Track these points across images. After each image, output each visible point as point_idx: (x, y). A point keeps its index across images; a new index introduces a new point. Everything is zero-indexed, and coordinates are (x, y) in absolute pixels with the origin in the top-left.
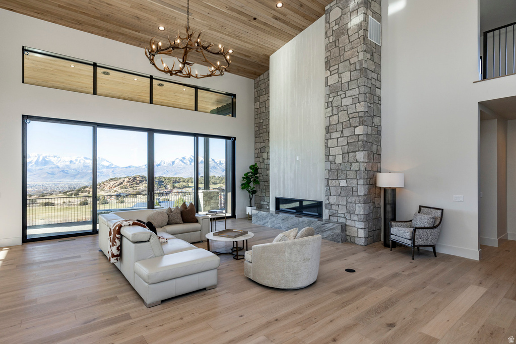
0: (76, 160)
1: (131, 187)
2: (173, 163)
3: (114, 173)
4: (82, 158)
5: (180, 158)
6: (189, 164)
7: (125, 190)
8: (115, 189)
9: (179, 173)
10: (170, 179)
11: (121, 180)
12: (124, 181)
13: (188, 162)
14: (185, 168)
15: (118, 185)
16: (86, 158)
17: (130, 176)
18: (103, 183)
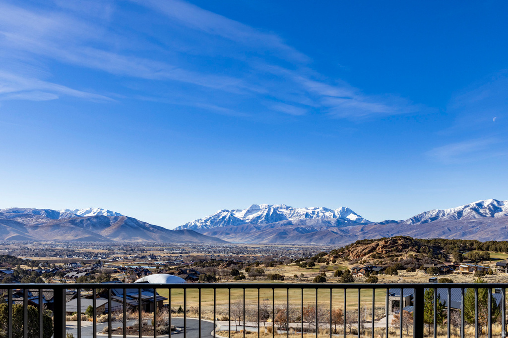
0: (313, 213)
1: (388, 257)
2: (460, 213)
3: (365, 233)
4: (321, 209)
5: (473, 204)
6: (489, 215)
7: (380, 260)
8: (364, 258)
9: (471, 233)
10: (454, 242)
11: (373, 244)
12: (378, 245)
13: (488, 211)
14: (481, 223)
15: (369, 252)
16: (326, 209)
17: (387, 236)
18: (347, 247)
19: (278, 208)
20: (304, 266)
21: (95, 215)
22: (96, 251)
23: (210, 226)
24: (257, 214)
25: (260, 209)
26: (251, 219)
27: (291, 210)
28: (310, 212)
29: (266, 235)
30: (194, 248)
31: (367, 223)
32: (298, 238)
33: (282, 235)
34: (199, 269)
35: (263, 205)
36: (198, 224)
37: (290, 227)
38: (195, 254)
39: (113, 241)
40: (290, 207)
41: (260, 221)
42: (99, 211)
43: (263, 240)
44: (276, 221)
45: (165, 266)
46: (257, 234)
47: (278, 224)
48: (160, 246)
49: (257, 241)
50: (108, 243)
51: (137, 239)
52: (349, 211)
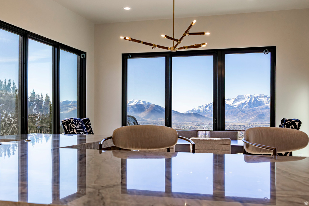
19: (258, 97)
21: (136, 104)
23: (209, 110)
24: (242, 101)
25: (244, 98)
26: (238, 105)
27: (268, 98)
29: (249, 116)
30: (199, 125)
33: (261, 116)
35: (246, 95)
36: (201, 109)
37: (267, 111)
39: (146, 121)
40: (267, 96)
41: (244, 106)
42: (138, 101)
43: (247, 120)
44: (256, 107)
46: (243, 116)
47: (258, 108)
48: (176, 124)
49: (242, 120)
50: (143, 122)
51: (161, 119)
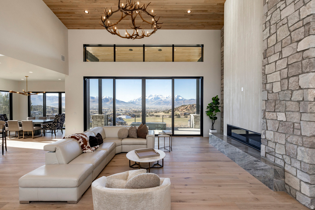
0: (169, 97)
3: (184, 103)
7: (188, 111)
8: (184, 110)
11: (187, 106)
12: (188, 107)
15: (185, 109)
18: (179, 107)
19: (158, 95)
20: (166, 113)
22: (105, 109)
24: (152, 97)
26: (150, 99)
28: (168, 97)
31: (185, 100)
32: (164, 104)
33: (159, 103)
34: (135, 114)
35: (153, 95)
36: (134, 101)
37: (162, 101)
38: (134, 109)
39: (110, 106)
41: (153, 99)
42: (106, 97)
43: (153, 105)
45: (125, 113)
47: (158, 100)
48: (123, 107)
50: (108, 106)
52: (179, 96)
